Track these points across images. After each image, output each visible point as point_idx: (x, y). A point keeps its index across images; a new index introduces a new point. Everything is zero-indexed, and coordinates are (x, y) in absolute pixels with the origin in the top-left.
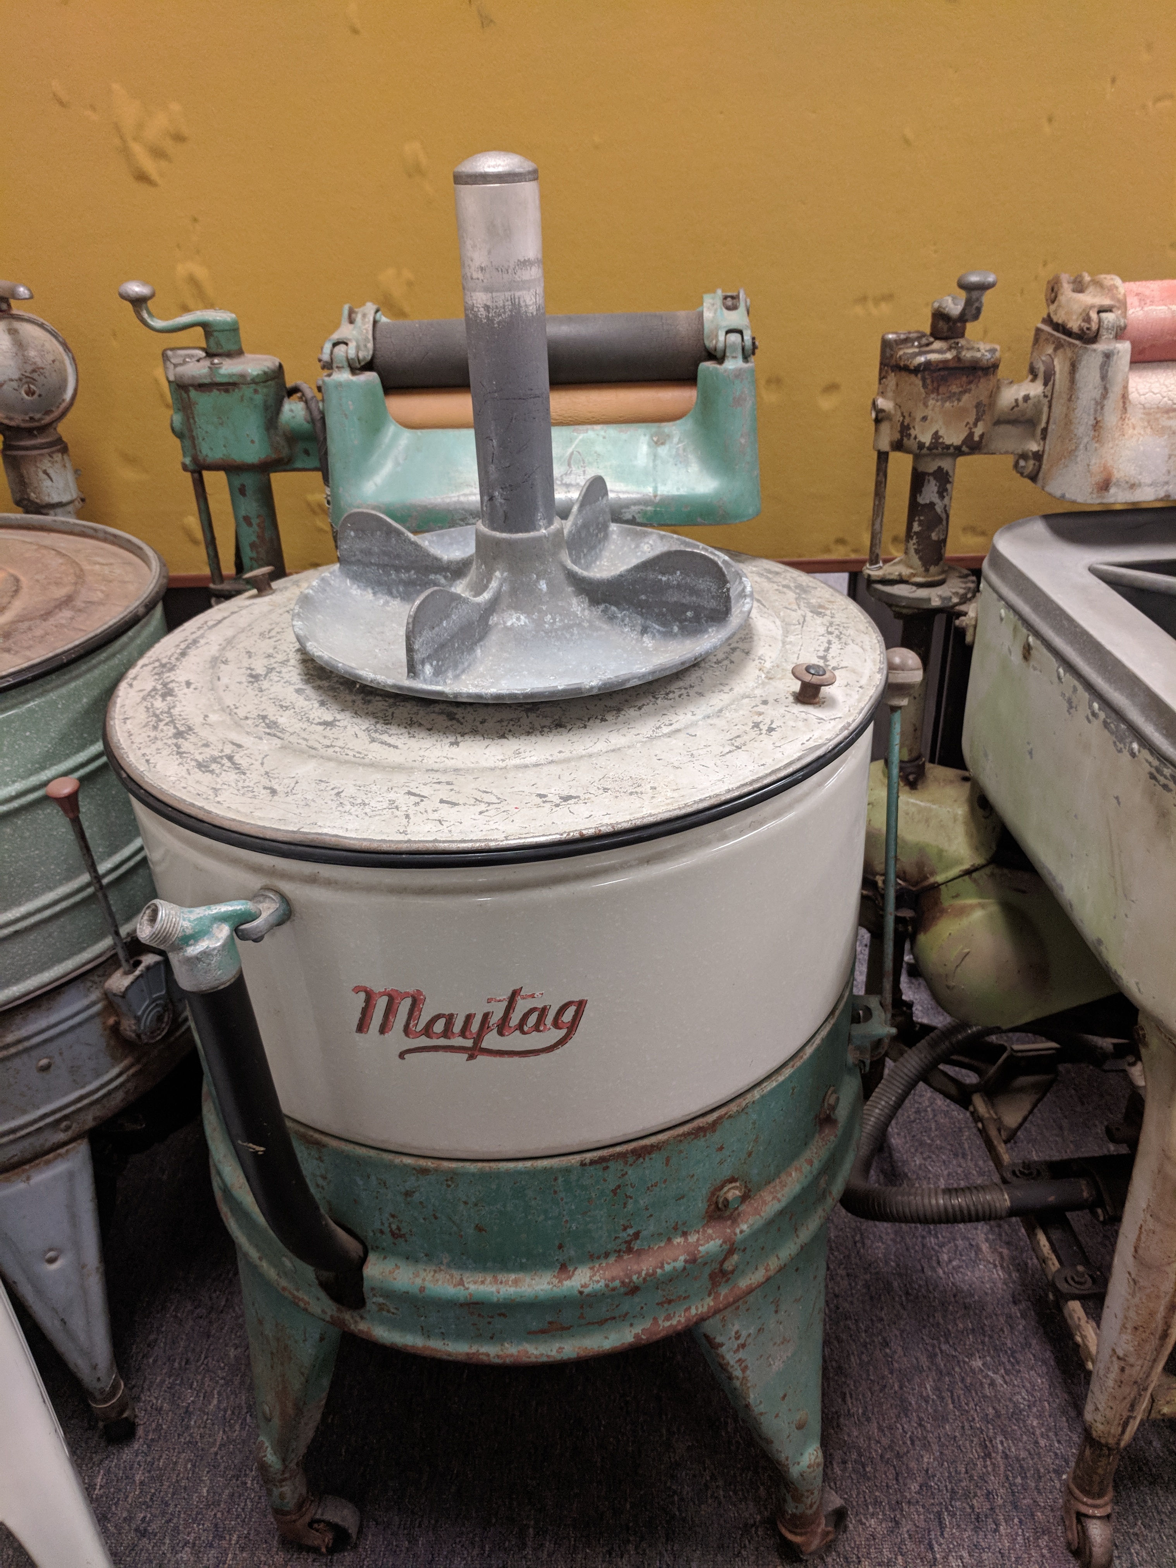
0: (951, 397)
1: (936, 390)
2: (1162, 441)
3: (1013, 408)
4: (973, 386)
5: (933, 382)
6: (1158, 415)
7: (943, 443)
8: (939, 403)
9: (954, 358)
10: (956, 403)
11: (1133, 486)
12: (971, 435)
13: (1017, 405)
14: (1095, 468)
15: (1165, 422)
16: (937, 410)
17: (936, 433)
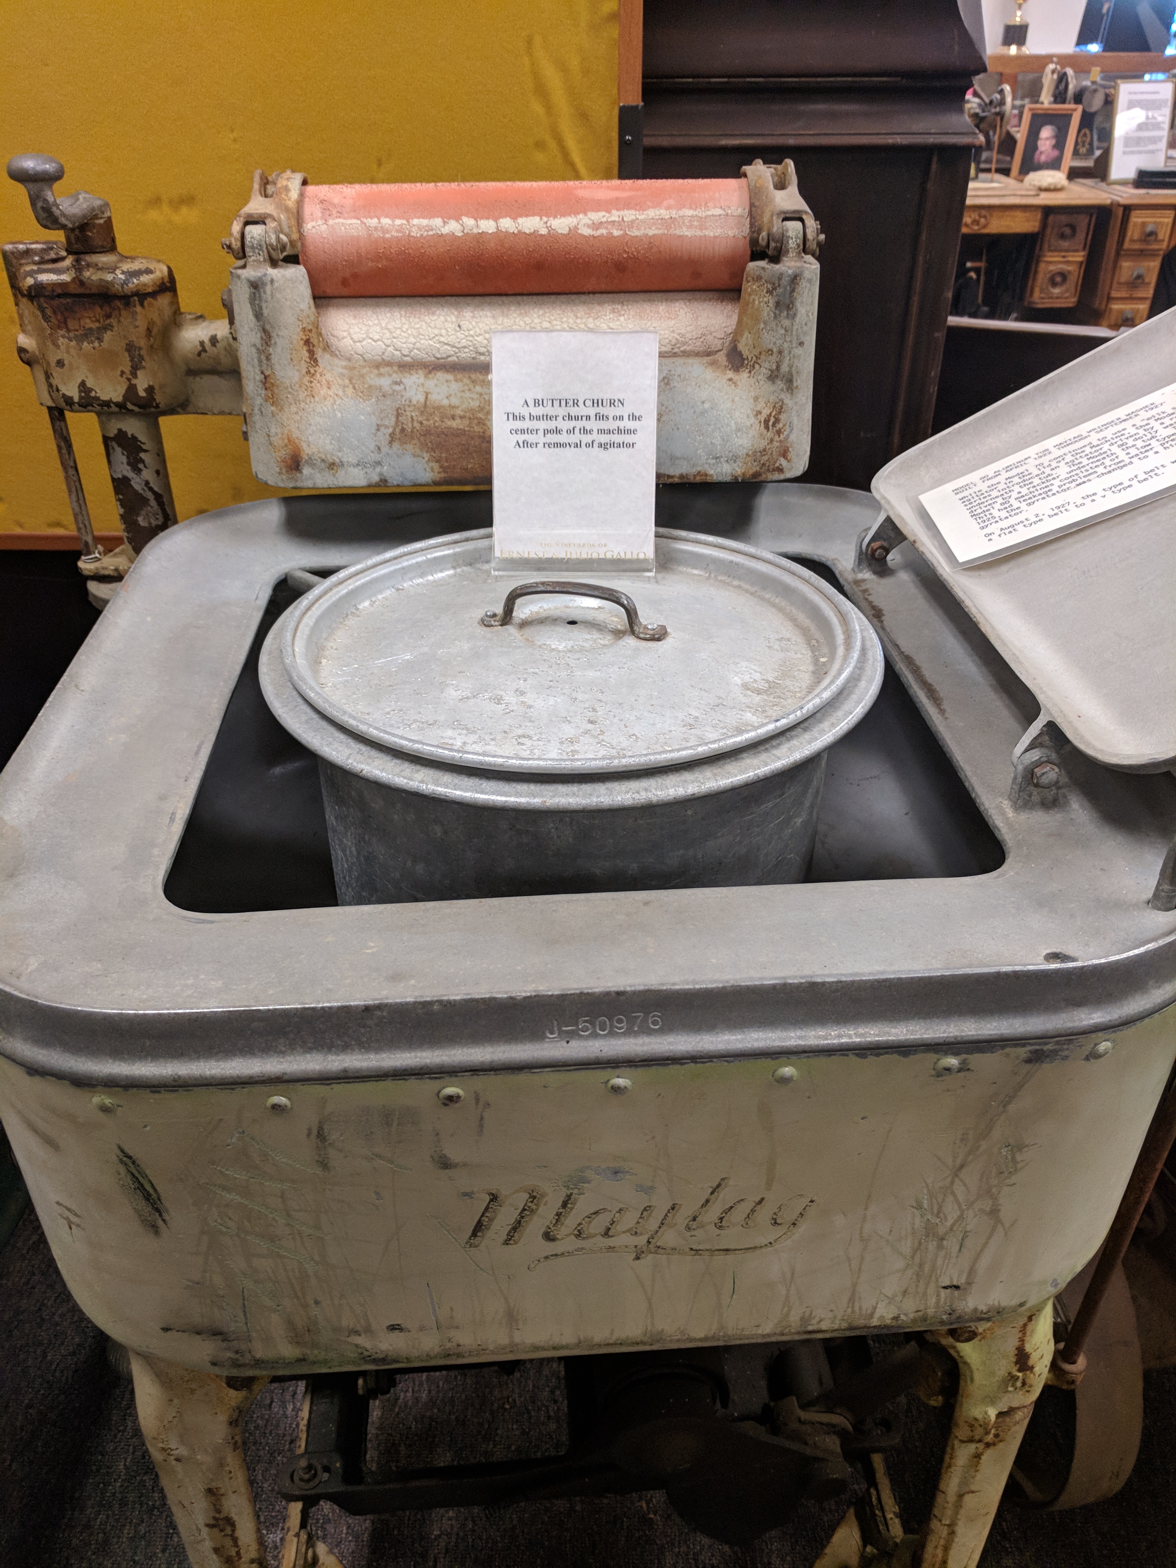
0: (87, 335)
1: (63, 324)
2: (368, 406)
3: (199, 354)
4: (113, 321)
5: (55, 313)
6: (364, 371)
7: (97, 398)
8: (73, 343)
9: (73, 280)
10: (96, 344)
11: (332, 466)
12: (132, 389)
13: (204, 350)
14: (276, 441)
15: (373, 380)
16: (73, 352)
17: (83, 384)
